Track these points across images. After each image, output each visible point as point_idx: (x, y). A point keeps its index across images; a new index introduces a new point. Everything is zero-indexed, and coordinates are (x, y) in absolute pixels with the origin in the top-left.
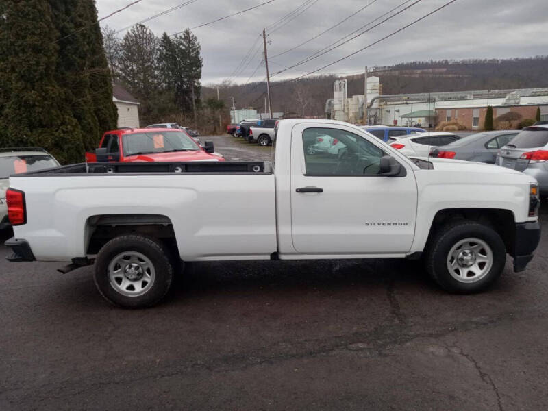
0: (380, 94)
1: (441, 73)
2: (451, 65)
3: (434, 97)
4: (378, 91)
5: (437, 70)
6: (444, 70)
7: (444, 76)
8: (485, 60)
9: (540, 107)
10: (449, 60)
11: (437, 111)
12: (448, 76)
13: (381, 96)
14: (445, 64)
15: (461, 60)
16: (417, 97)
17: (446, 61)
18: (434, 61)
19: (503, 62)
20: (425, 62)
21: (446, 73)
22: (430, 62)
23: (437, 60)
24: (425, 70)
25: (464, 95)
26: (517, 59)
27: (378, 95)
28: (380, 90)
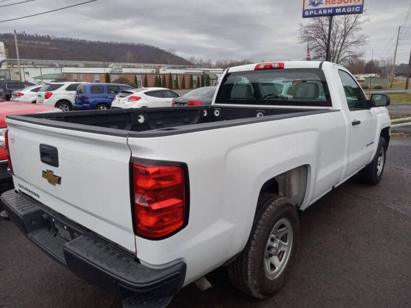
0: (7, 57)
1: (47, 46)
2: (53, 40)
3: (54, 63)
4: (4, 55)
5: (42, 43)
6: (48, 43)
7: (49, 48)
8: (78, 40)
9: (137, 75)
10: (51, 36)
11: (64, 75)
12: (51, 48)
13: (9, 59)
14: (48, 39)
15: (60, 37)
16: (40, 63)
17: (49, 37)
18: (38, 35)
19: (91, 43)
20: (31, 35)
21: (50, 45)
22: (35, 36)
23: (41, 35)
24: (32, 42)
25: (77, 64)
26: (99, 42)
27: (4, 58)
28: (6, 54)
